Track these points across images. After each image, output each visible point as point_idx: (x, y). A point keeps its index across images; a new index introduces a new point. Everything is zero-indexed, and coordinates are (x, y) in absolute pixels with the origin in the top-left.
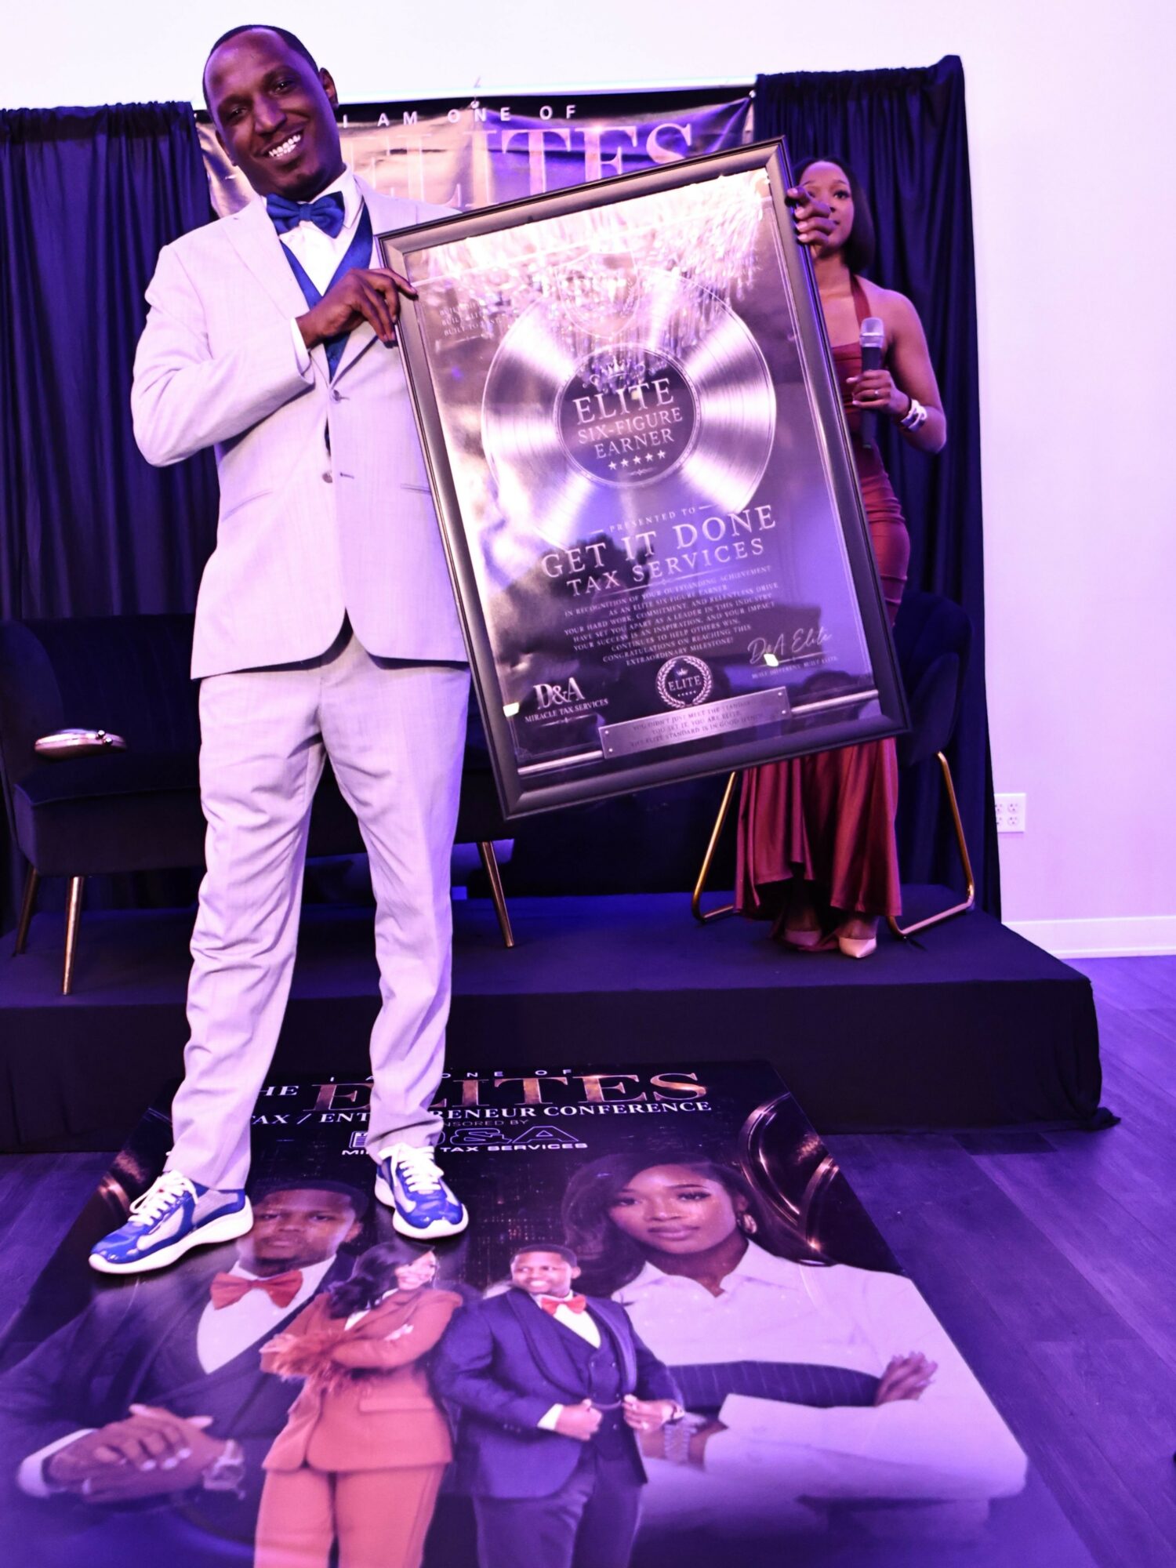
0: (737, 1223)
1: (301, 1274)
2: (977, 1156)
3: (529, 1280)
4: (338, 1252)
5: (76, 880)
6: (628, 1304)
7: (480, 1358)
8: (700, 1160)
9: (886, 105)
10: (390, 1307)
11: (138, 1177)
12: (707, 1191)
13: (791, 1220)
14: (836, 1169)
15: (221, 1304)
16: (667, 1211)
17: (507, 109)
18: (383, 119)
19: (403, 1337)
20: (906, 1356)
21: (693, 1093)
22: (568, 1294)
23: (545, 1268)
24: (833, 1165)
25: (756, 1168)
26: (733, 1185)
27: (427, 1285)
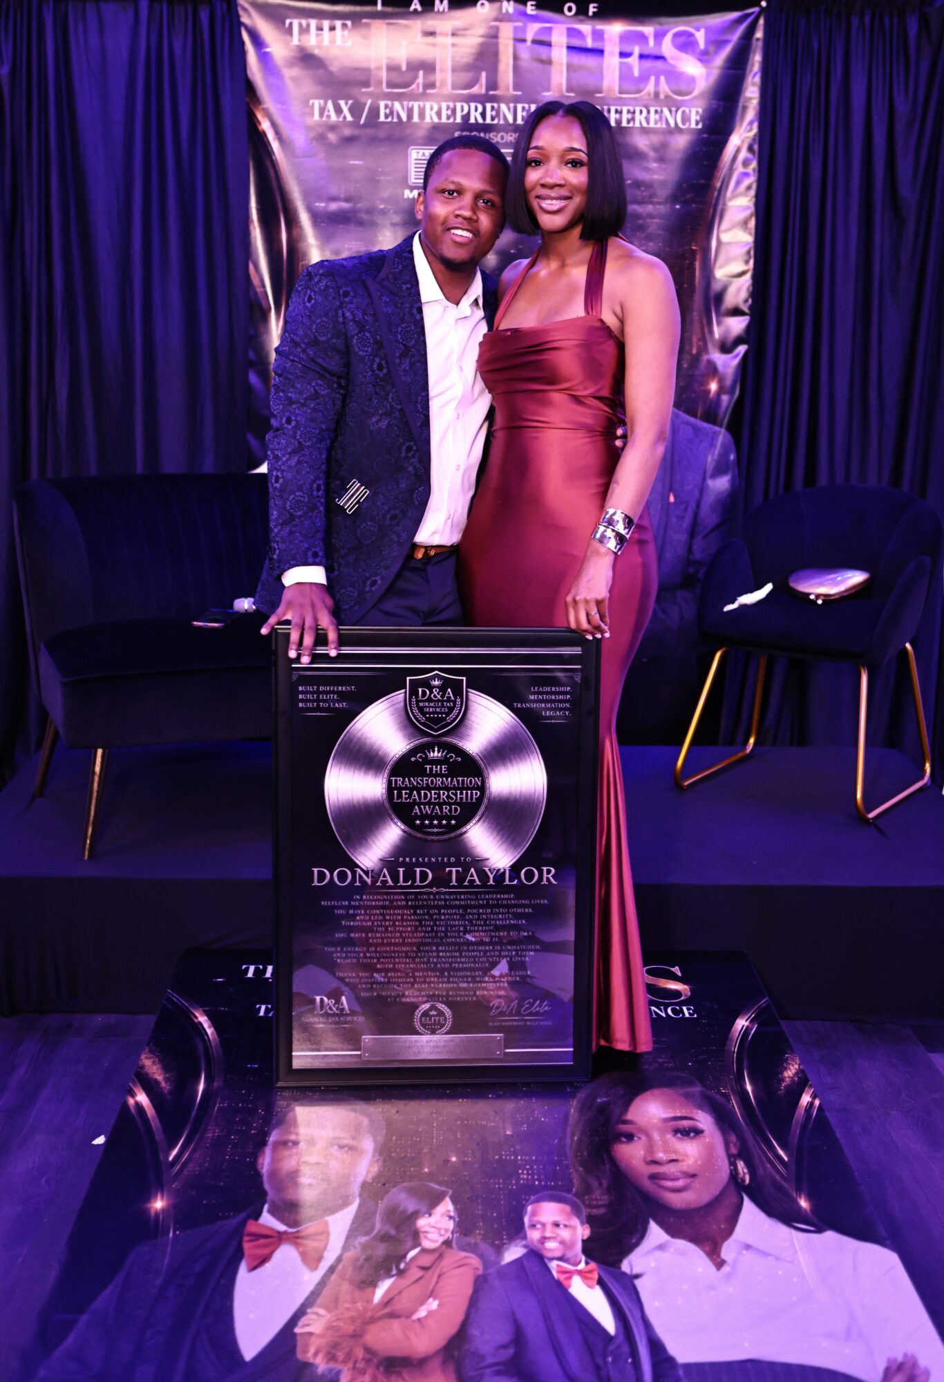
0: (731, 1170)
1: (326, 1223)
2: (934, 1054)
3: (544, 1239)
4: (360, 1195)
5: (100, 752)
6: (637, 1276)
7: (505, 1347)
8: (690, 1083)
9: (887, 21)
10: (415, 1273)
11: (163, 1084)
12: (701, 1126)
13: (780, 1167)
14: (817, 1102)
15: (255, 1263)
16: (665, 1152)
17: (534, 3)
18: (416, 5)
19: (430, 1313)
20: (900, 1359)
21: (677, 994)
22: (580, 1262)
23: (557, 1225)
24: (814, 1097)
25: (743, 1095)
26: (724, 1120)
27: (447, 1243)
